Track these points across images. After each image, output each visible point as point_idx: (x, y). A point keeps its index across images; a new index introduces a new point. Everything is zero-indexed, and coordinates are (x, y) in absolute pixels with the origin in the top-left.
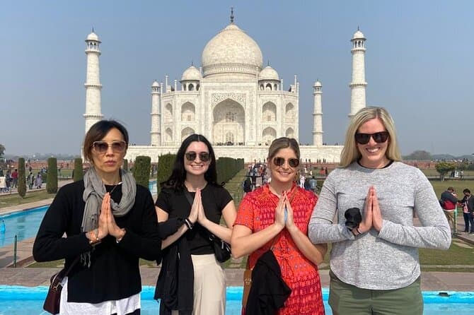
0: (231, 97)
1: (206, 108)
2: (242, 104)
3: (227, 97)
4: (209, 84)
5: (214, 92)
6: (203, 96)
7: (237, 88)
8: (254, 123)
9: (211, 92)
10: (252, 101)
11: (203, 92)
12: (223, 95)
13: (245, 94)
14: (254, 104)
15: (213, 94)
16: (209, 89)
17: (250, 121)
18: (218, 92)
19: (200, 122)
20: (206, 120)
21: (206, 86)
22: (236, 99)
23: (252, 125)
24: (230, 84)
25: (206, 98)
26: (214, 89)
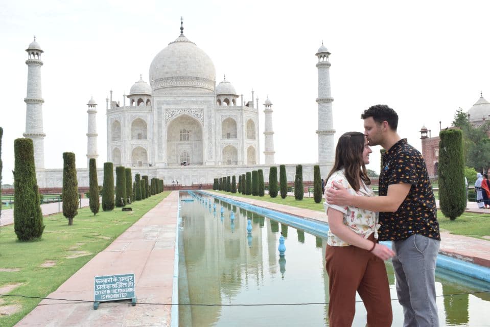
0: (186, 113)
1: (160, 125)
2: (199, 120)
3: (182, 113)
4: (162, 99)
5: (168, 107)
6: (155, 112)
7: (193, 102)
8: (213, 140)
9: (164, 107)
10: (210, 117)
11: (155, 107)
12: (178, 110)
13: (202, 110)
14: (213, 120)
15: (167, 110)
16: (163, 104)
17: (209, 138)
18: (172, 107)
19: (153, 140)
20: (160, 138)
21: (158, 101)
22: (192, 115)
23: (211, 142)
24: (186, 99)
25: (159, 113)
26: (168, 104)
